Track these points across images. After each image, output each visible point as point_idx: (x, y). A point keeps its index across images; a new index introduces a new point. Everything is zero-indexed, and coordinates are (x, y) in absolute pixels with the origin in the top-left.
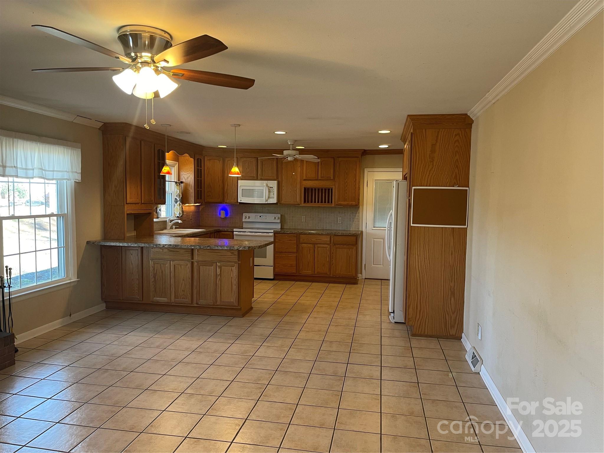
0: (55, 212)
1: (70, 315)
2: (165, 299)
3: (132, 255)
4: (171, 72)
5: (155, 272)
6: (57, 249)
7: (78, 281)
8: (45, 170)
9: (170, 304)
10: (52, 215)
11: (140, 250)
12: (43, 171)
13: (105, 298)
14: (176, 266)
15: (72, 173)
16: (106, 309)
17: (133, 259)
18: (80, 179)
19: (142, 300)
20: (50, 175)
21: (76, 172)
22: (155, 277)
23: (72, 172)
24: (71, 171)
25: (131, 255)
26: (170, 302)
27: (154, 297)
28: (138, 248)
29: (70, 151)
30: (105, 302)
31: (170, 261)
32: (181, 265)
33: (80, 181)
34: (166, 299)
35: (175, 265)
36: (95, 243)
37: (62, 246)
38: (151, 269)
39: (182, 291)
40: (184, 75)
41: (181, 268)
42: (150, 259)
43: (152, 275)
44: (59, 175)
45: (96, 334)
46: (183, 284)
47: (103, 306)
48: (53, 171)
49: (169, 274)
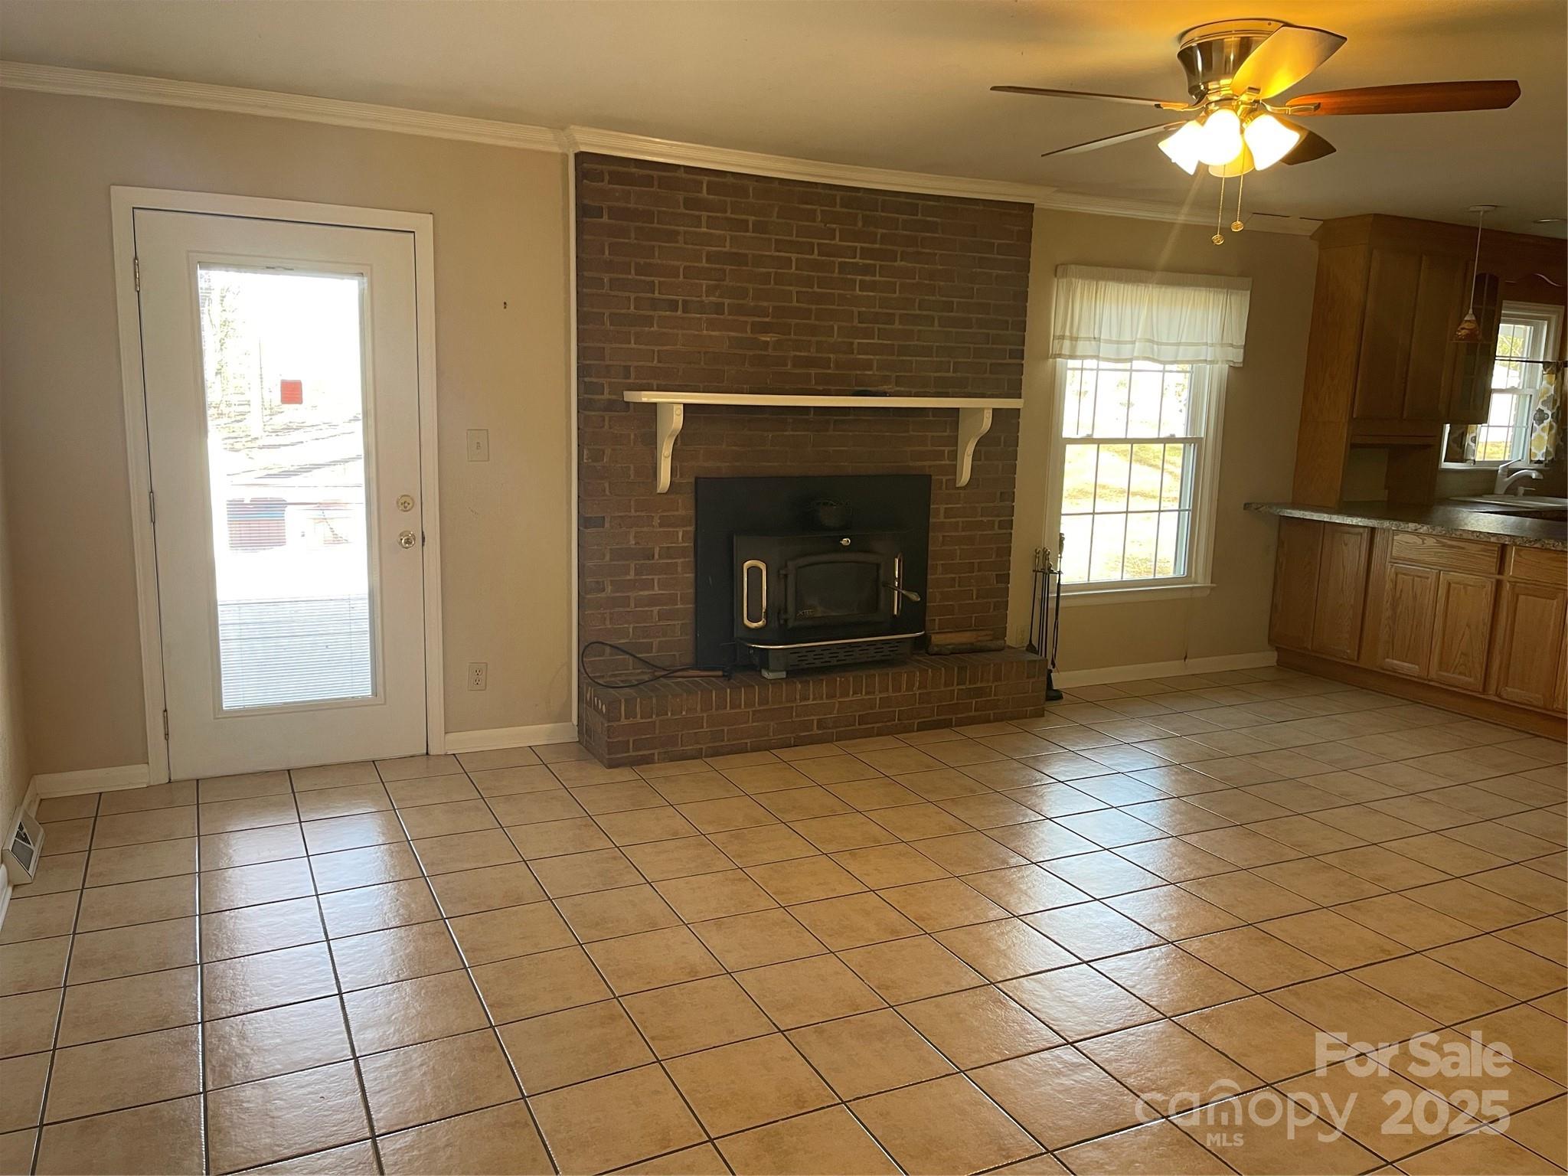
0: (1180, 433)
1: (1185, 658)
2: (1414, 666)
3: (1346, 545)
4: (1288, 106)
5: (1398, 594)
6: (1177, 513)
7: (1212, 589)
8: (1158, 343)
9: (1426, 682)
10: (1172, 440)
11: (1366, 534)
12: (1155, 346)
13: (1275, 641)
14: (1452, 585)
15: (1222, 347)
16: (1278, 665)
17: (1351, 555)
18: (1241, 360)
19: (1358, 659)
20: (1168, 352)
21: (1232, 345)
22: (1394, 607)
23: (1222, 345)
24: (1220, 342)
25: (1344, 547)
26: (1426, 678)
27: (1388, 657)
28: (1361, 530)
29: (1222, 297)
30: (1278, 649)
31: (1440, 571)
32: (1466, 586)
33: (1241, 365)
34: (1417, 667)
35: (1449, 583)
36: (1261, 509)
37: (1187, 508)
38: (1388, 586)
39: (1462, 653)
40: (1321, 106)
41: (1466, 592)
42: (1388, 559)
43: (1387, 602)
44: (1190, 353)
45: (1219, 705)
46: (1465, 636)
47: (1270, 658)
48: (1178, 344)
49: (1431, 602)
